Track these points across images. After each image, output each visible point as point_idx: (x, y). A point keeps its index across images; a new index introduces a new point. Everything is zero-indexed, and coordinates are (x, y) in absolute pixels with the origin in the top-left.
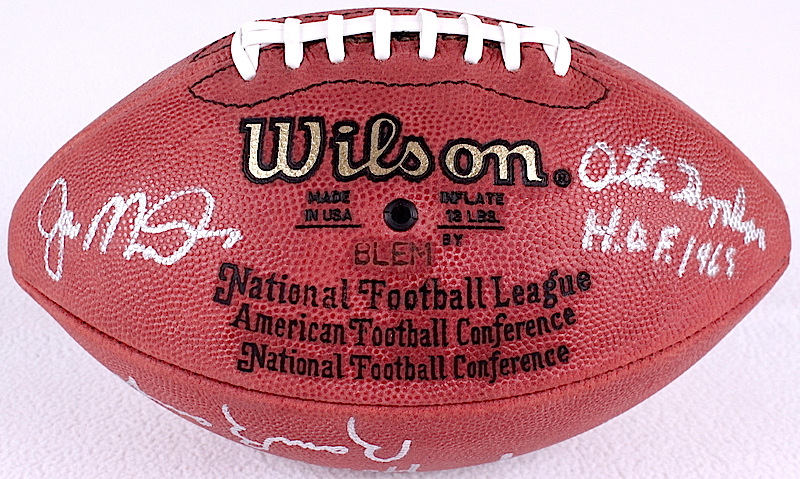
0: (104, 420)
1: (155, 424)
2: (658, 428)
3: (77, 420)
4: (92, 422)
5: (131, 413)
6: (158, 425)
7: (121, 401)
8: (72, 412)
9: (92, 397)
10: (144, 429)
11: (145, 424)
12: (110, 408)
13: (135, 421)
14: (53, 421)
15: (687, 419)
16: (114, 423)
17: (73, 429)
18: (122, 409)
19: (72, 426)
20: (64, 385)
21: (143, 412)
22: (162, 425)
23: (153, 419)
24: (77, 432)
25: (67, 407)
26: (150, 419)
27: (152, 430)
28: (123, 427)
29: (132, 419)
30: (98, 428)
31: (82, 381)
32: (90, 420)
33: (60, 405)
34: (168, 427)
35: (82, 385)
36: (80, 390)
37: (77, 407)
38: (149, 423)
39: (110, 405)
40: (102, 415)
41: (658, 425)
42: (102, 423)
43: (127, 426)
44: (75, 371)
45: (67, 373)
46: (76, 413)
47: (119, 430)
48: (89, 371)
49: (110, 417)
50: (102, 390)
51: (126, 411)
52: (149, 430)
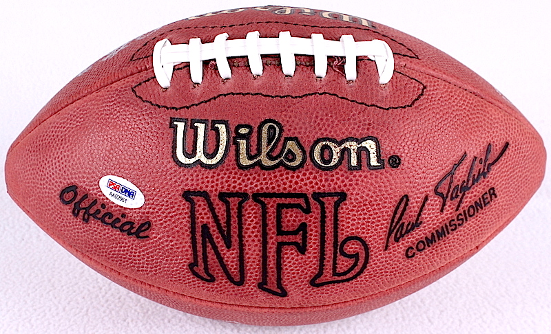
0: (72, 286)
1: (108, 289)
2: (455, 287)
3: (53, 286)
4: (64, 287)
5: (90, 281)
6: (110, 289)
7: (83, 272)
8: (50, 281)
9: (62, 270)
10: (100, 293)
11: (101, 289)
12: (76, 278)
13: (94, 287)
14: (37, 287)
15: (474, 280)
16: (79, 288)
17: (50, 293)
18: (84, 279)
19: (50, 291)
20: (42, 261)
21: (99, 280)
22: (113, 290)
23: (107, 286)
24: (54, 295)
25: (45, 277)
26: (104, 286)
27: (106, 293)
28: (85, 291)
29: (91, 285)
30: (68, 292)
31: (55, 258)
32: (62, 286)
33: (41, 276)
34: (117, 291)
35: (55, 261)
36: (54, 265)
37: (53, 277)
38: (103, 288)
39: (76, 275)
40: (71, 283)
41: (455, 285)
42: (71, 288)
43: (89, 290)
44: (50, 250)
45: (45, 252)
46: (52, 281)
47: (83, 294)
48: (59, 251)
49: (77, 284)
50: (70, 264)
51: (87, 280)
52: (104, 293)
